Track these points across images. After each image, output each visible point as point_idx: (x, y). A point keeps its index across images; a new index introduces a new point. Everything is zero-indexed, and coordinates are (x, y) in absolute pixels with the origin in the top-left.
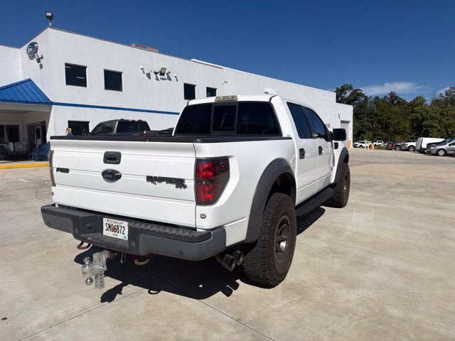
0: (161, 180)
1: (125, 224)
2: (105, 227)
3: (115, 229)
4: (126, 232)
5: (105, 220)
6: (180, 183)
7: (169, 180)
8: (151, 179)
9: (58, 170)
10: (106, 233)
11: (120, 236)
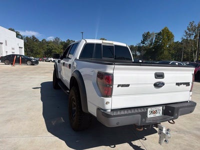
0: (181, 84)
1: (161, 108)
2: (148, 113)
3: (155, 112)
4: (161, 112)
5: (149, 109)
6: (188, 84)
7: (184, 84)
8: (178, 84)
9: (119, 86)
10: (149, 116)
11: (158, 115)
